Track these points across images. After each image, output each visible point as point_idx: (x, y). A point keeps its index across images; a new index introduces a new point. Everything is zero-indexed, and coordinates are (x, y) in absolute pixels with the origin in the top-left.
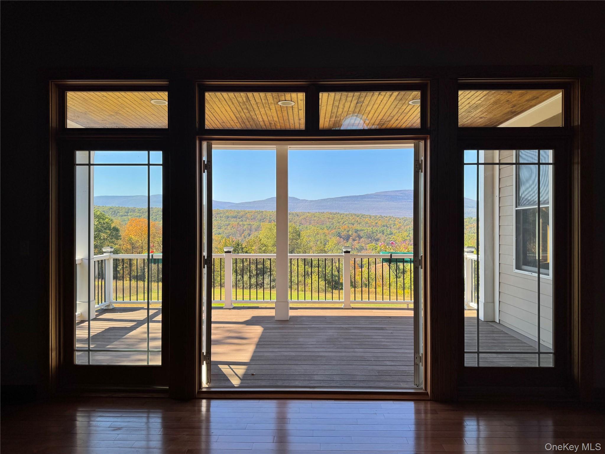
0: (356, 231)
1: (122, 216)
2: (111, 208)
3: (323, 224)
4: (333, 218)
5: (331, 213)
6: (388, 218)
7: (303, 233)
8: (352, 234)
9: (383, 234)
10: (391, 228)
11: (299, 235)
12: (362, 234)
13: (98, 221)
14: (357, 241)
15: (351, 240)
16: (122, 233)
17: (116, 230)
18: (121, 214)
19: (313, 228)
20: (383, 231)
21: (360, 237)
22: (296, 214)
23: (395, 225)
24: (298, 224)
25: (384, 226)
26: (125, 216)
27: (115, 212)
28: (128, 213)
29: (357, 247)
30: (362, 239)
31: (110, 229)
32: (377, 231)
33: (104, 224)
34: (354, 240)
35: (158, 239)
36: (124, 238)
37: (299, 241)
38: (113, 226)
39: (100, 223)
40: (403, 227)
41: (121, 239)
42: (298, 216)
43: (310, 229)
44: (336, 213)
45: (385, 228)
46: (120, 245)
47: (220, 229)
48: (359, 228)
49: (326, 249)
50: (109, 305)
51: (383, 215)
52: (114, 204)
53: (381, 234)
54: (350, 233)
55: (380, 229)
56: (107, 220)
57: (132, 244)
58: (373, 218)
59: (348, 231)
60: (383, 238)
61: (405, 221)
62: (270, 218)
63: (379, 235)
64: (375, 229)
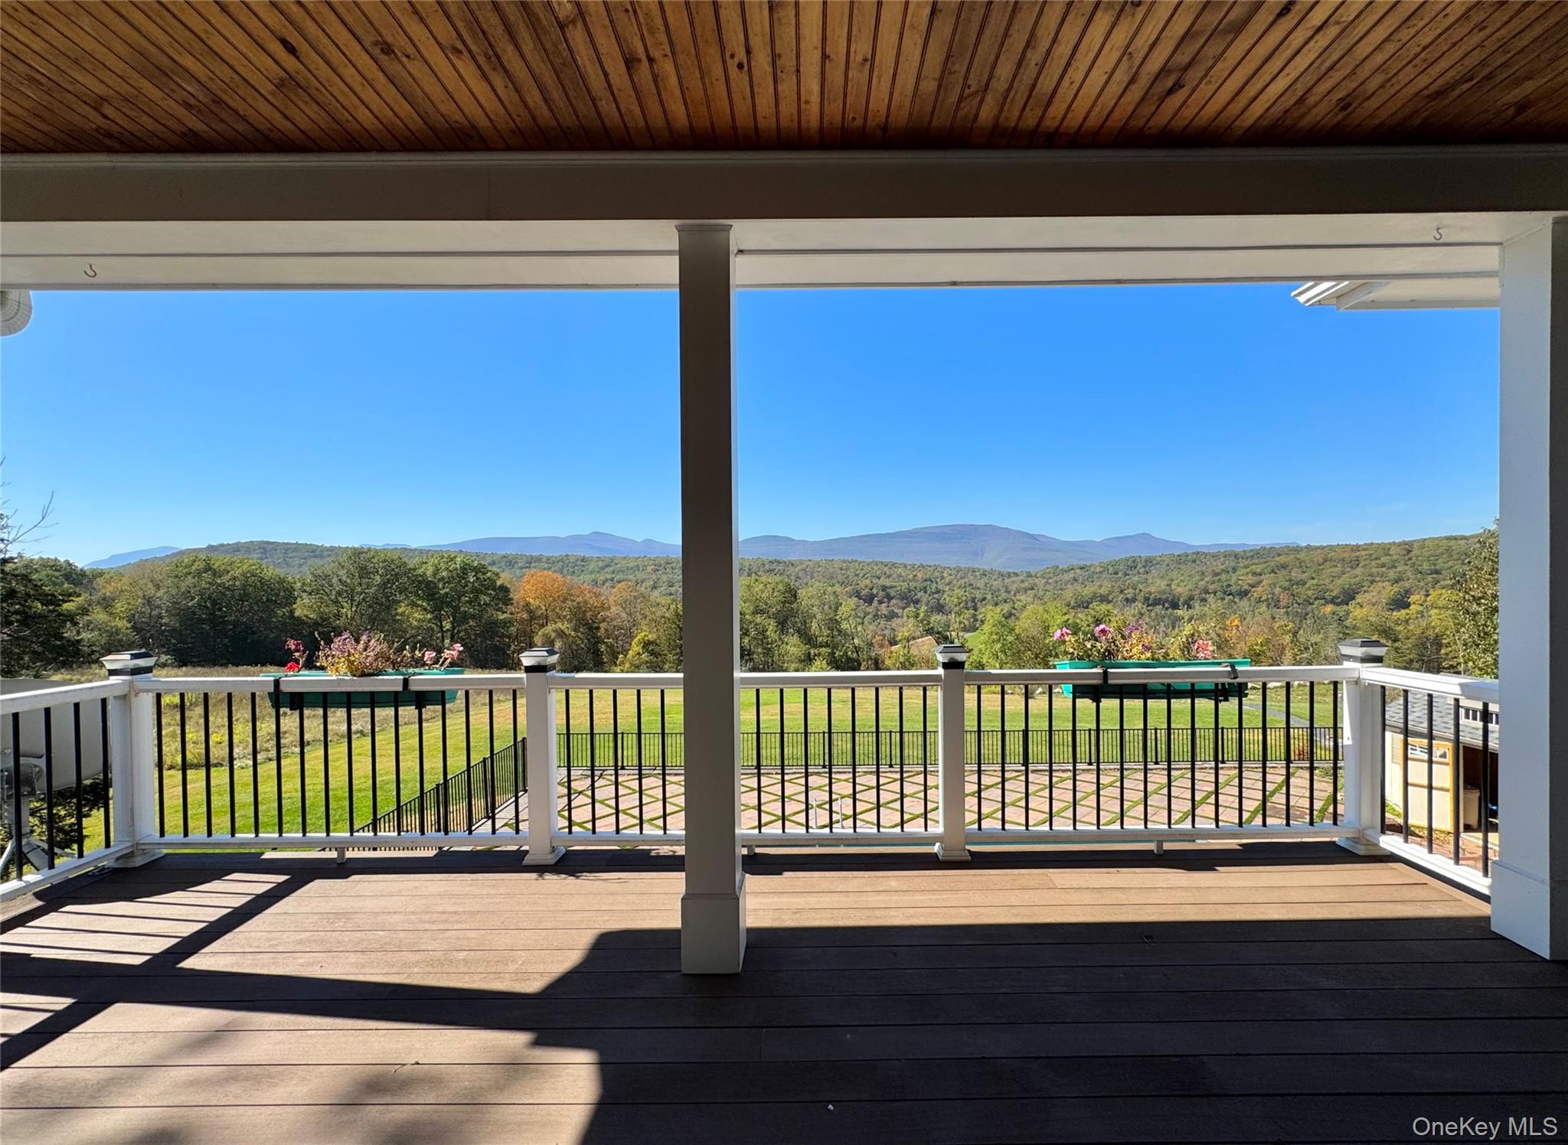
0: (884, 588)
1: (522, 568)
2: (505, 557)
3: (832, 578)
4: (847, 569)
5: (844, 561)
6: (933, 568)
7: (801, 593)
8: (877, 594)
9: (926, 592)
10: (937, 583)
11: (795, 596)
12: (892, 593)
13: (475, 576)
14: (886, 604)
15: (875, 603)
16: (515, 596)
17: (505, 590)
18: (520, 565)
19: (817, 583)
20: (925, 588)
21: (890, 598)
22: (790, 562)
23: (943, 578)
24: (793, 578)
25: (926, 580)
26: (526, 568)
27: (510, 562)
28: (531, 563)
29: (886, 612)
30: (894, 601)
31: (494, 590)
32: (916, 588)
33: (485, 580)
34: (881, 602)
35: (570, 603)
36: (518, 603)
37: (795, 606)
38: (499, 583)
39: (478, 579)
40: (955, 582)
41: (512, 604)
42: (793, 565)
43: (812, 586)
44: (853, 561)
45: (928, 583)
46: (511, 614)
47: (672, 586)
48: (888, 585)
49: (837, 617)
50: (132, 852)
51: (924, 564)
52: (511, 551)
53: (922, 593)
54: (875, 591)
55: (919, 585)
56: (489, 574)
57: (530, 612)
58: (909, 567)
59: (871, 589)
60: (925, 598)
61: (958, 572)
62: (750, 570)
63: (919, 595)
64: (913, 585)
